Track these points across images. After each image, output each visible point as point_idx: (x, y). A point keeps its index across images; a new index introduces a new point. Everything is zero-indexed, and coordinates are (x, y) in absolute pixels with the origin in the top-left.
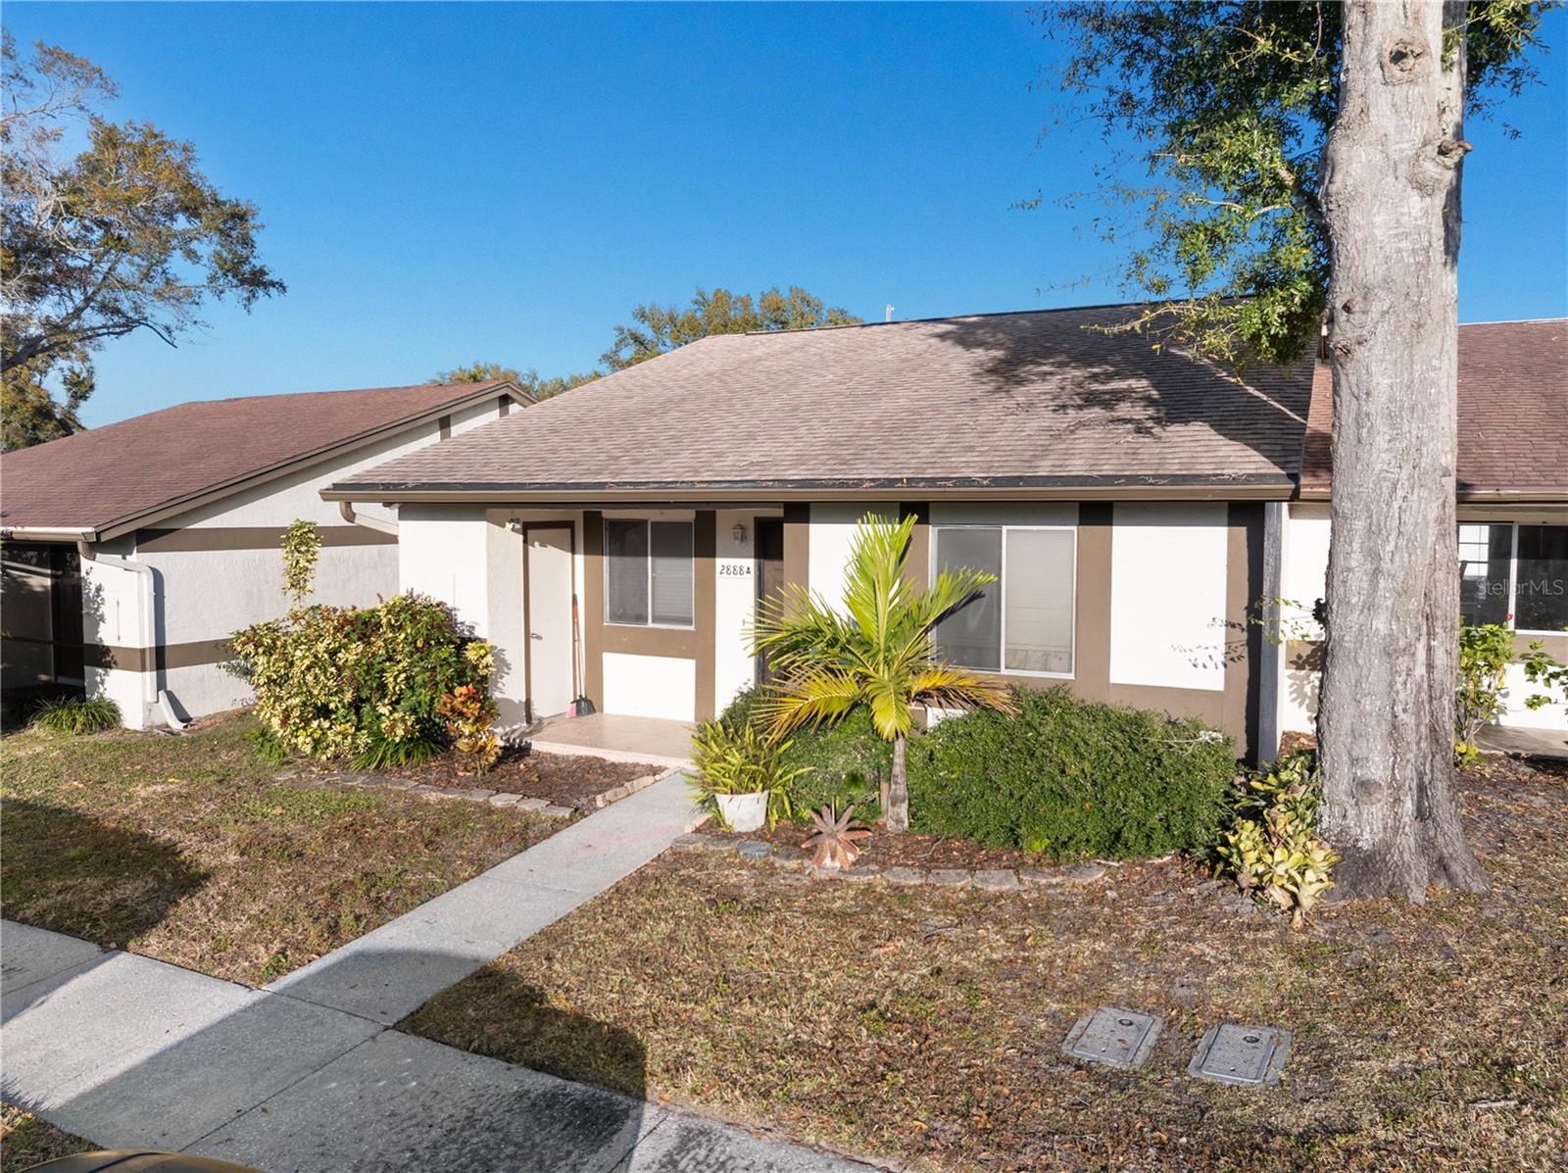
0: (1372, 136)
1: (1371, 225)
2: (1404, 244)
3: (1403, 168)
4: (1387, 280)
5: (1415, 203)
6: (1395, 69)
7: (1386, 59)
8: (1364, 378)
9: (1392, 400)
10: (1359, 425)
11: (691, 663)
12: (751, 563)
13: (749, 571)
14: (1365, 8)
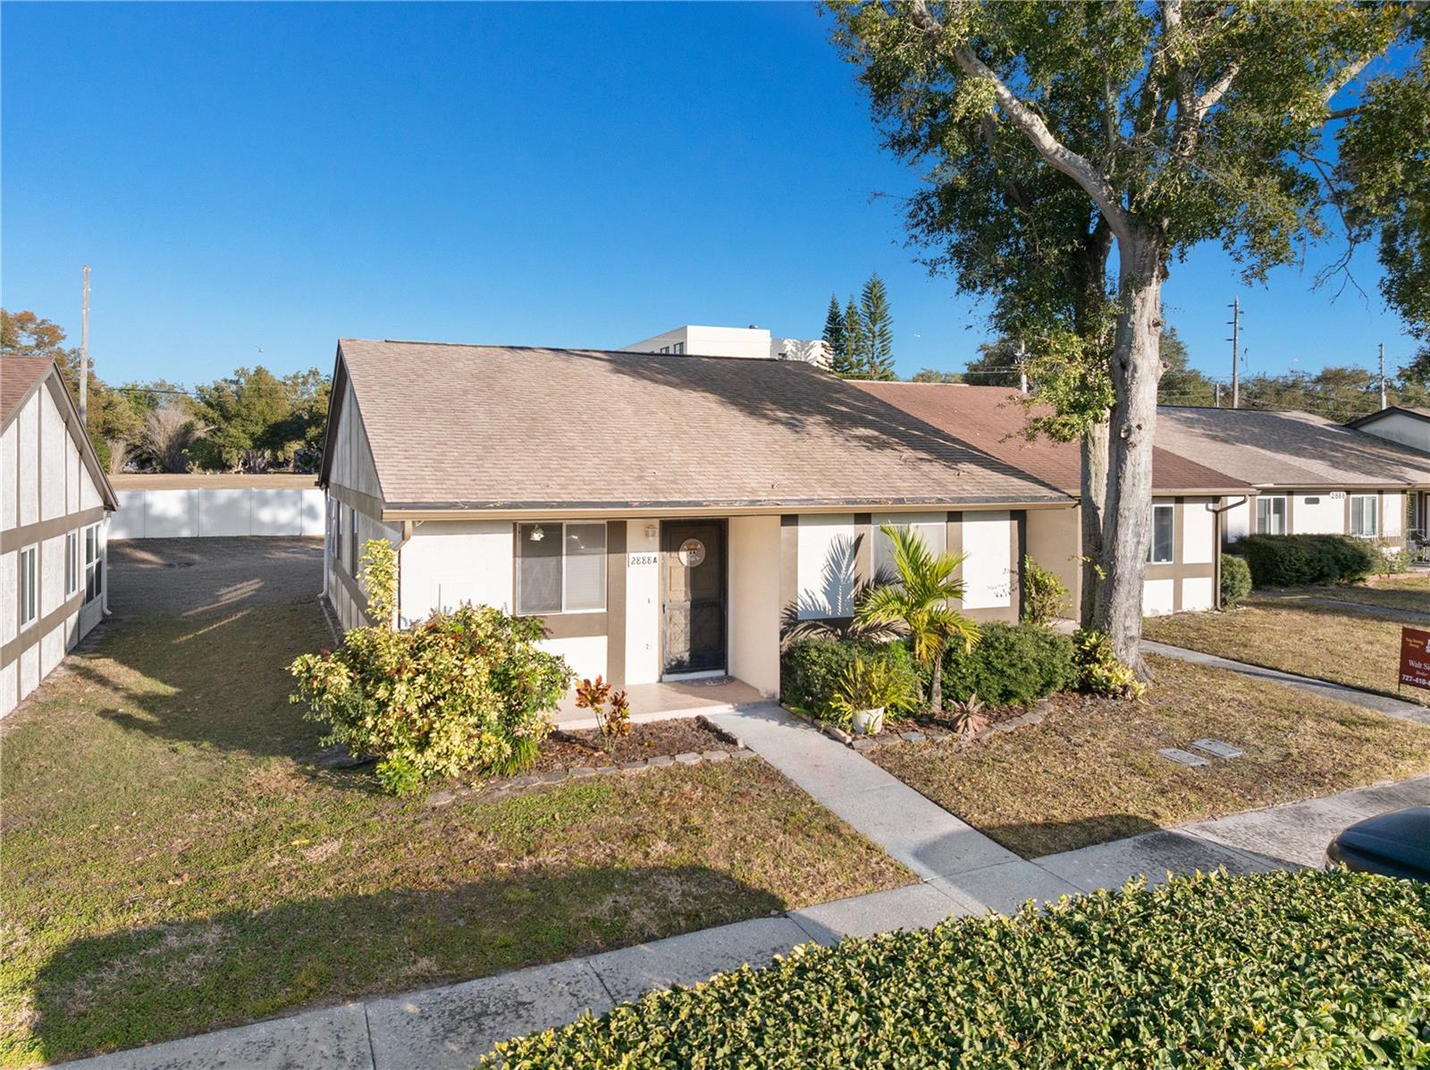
0: (1146, 356)
1: (1144, 392)
2: (1151, 402)
3: (1154, 370)
4: (1148, 416)
6: (1153, 329)
7: (1151, 324)
11: (604, 639)
12: (657, 554)
13: (655, 560)
14: (1143, 300)
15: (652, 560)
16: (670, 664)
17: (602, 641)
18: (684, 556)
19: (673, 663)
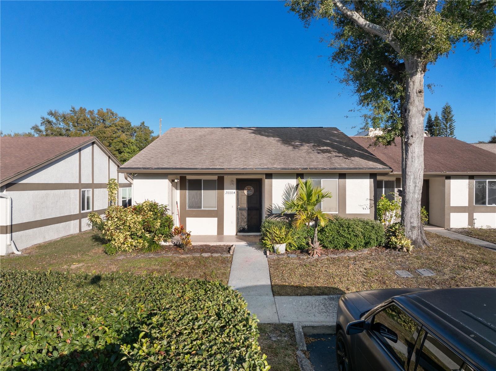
0: (415, 106)
1: (415, 121)
2: (420, 126)
3: (420, 112)
4: (418, 132)
5: (422, 119)
6: (419, 94)
7: (418, 92)
8: (413, 149)
9: (418, 154)
10: (412, 158)
11: (216, 219)
12: (235, 191)
13: (234, 193)
14: (413, 82)
15: (233, 192)
16: (240, 229)
17: (215, 220)
18: (246, 192)
19: (241, 229)
